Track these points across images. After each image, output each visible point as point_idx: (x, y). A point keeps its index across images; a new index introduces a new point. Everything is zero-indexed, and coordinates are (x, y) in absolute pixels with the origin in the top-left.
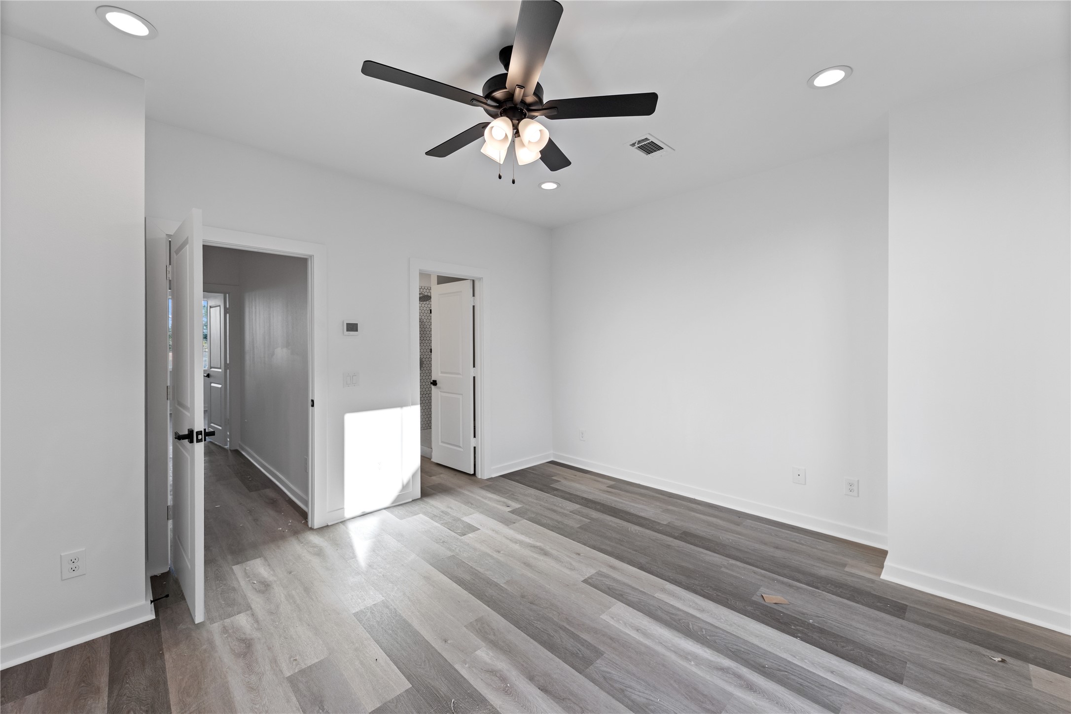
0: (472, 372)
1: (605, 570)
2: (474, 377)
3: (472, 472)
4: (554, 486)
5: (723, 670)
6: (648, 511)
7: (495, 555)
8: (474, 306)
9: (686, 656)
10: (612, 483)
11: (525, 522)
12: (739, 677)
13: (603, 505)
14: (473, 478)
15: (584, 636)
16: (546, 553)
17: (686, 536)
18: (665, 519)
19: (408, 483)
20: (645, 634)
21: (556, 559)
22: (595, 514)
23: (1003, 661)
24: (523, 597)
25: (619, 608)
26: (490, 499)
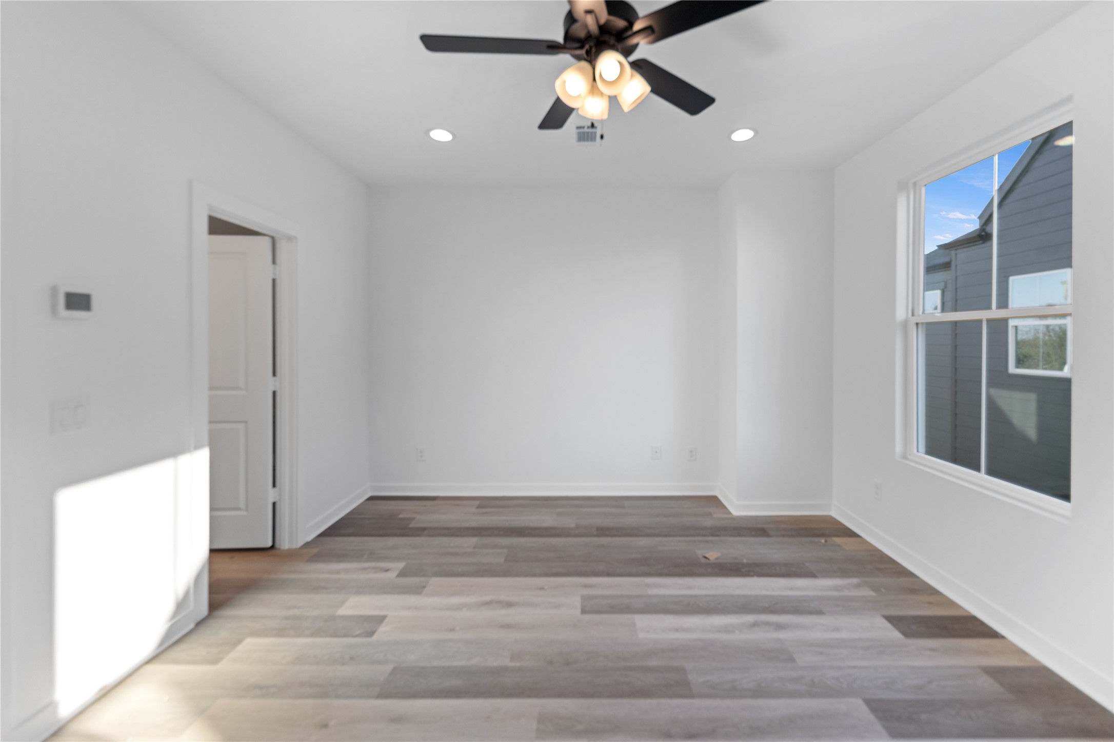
0: (271, 384)
1: (586, 592)
2: (274, 393)
3: (269, 544)
4: (412, 525)
5: (755, 624)
6: (546, 519)
7: (450, 636)
8: (274, 281)
9: (728, 629)
10: (477, 503)
11: (434, 580)
12: (767, 624)
13: (498, 529)
14: (273, 552)
15: (653, 663)
16: (510, 605)
17: (602, 532)
18: (569, 522)
19: (187, 595)
20: (687, 630)
21: (527, 604)
22: (506, 541)
23: (826, 541)
24: (551, 663)
25: (642, 621)
26: (346, 571)
